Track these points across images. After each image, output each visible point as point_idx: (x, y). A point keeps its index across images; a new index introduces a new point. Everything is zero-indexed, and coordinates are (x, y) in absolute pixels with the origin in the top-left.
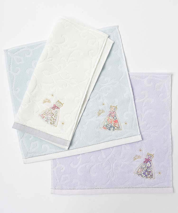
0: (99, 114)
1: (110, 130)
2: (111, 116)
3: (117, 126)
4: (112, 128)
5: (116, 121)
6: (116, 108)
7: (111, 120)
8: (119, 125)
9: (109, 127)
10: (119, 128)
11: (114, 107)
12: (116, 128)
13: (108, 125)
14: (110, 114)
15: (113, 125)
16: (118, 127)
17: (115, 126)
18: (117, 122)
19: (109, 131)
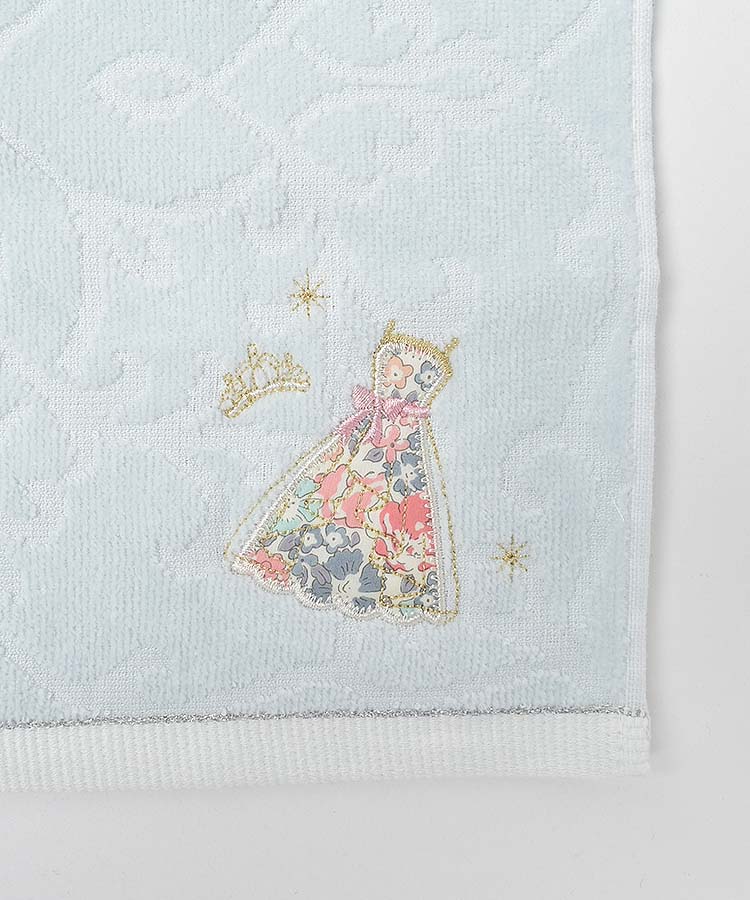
0: (239, 397)
1: (322, 591)
2: (365, 449)
3: (411, 564)
4: (353, 581)
5: (411, 513)
6: (440, 361)
7: (357, 488)
8: (430, 560)
9: (323, 555)
10: (421, 592)
11: (420, 346)
12: (393, 583)
13: (309, 540)
14: (362, 423)
15: (366, 546)
16: (419, 578)
17: (390, 569)
18: (419, 526)
19: (306, 599)
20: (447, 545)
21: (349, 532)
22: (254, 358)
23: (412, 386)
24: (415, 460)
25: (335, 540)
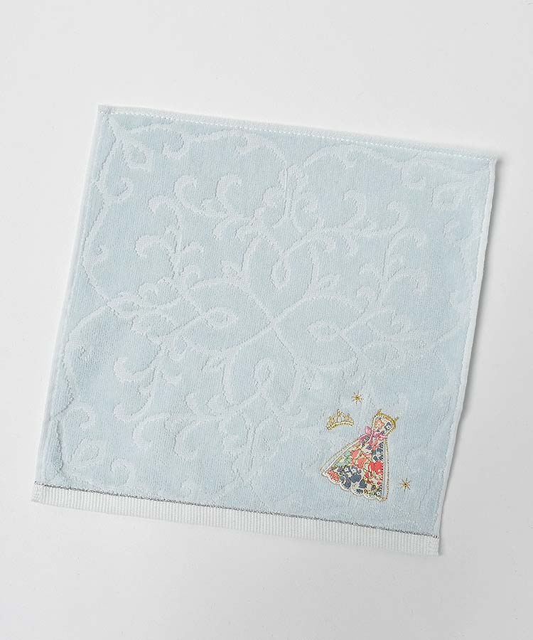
20: (387, 477)
21: (359, 469)
22: (339, 414)
23: (383, 429)
24: (381, 451)
25: (354, 471)
